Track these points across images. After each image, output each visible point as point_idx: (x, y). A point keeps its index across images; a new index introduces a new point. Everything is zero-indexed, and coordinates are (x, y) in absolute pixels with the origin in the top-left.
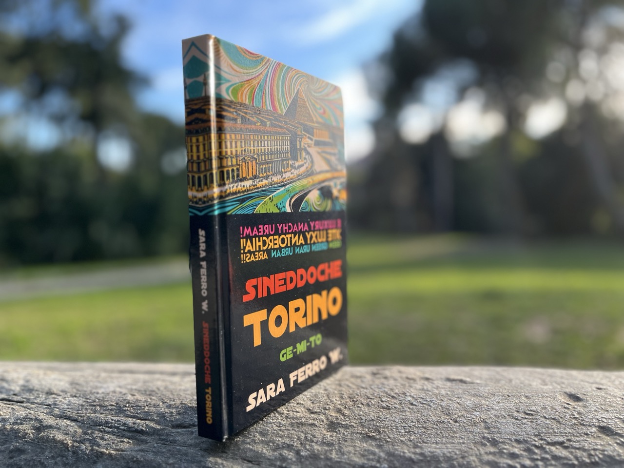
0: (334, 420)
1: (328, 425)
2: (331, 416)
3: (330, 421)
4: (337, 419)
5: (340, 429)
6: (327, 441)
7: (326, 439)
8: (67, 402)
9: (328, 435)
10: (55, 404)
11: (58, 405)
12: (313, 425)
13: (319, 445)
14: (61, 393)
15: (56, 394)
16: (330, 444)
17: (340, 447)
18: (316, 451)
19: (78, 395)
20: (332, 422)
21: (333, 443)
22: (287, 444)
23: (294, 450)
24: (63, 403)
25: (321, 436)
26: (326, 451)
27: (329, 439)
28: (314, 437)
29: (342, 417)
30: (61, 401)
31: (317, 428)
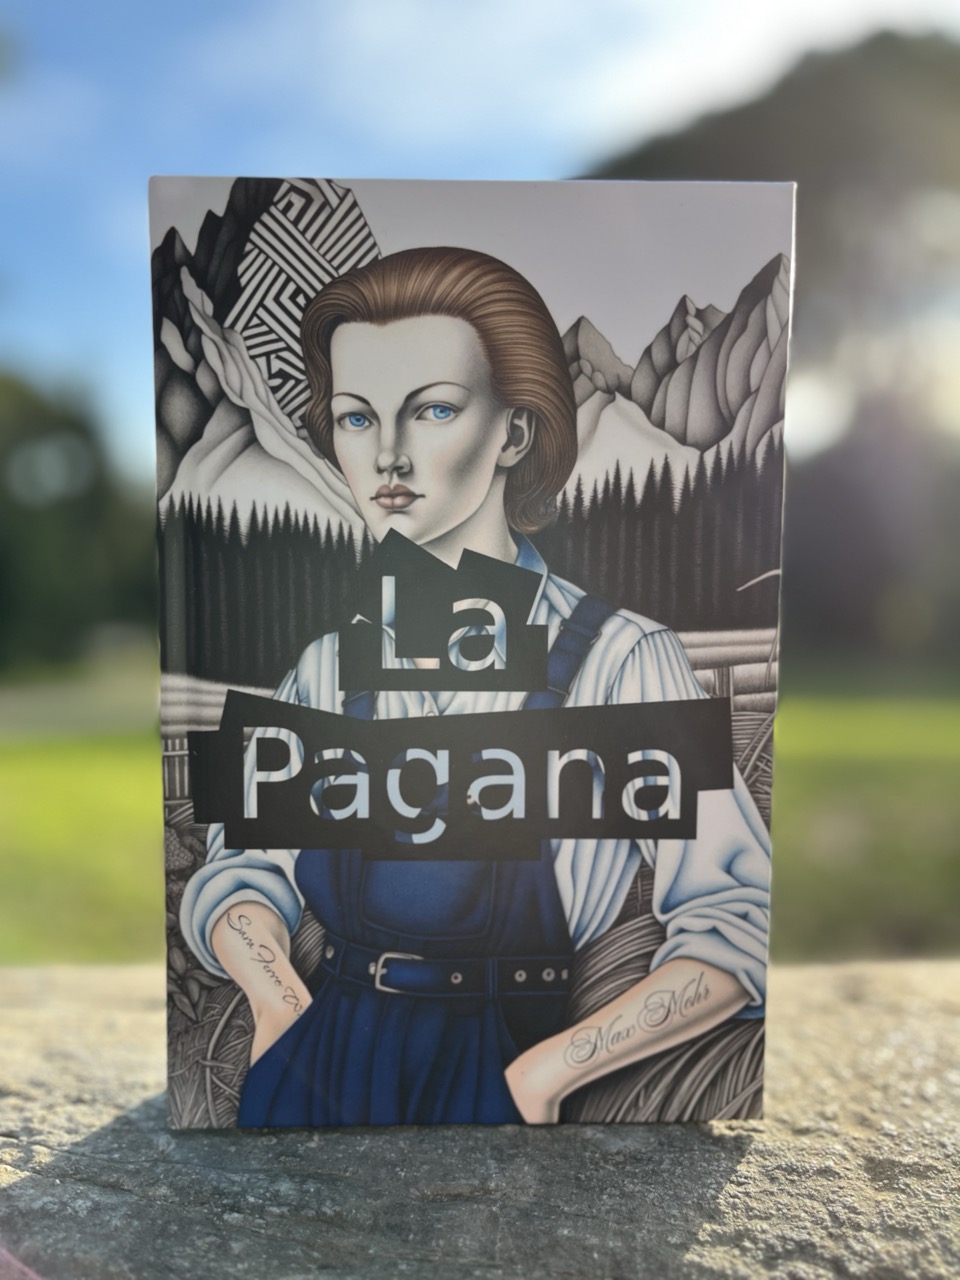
0: (873, 1153)
1: (867, 1170)
2: (855, 1139)
3: (864, 1157)
4: (878, 1148)
5: (908, 1181)
6: (898, 1223)
7: (890, 1217)
8: (62, 1121)
9: (884, 1200)
10: (30, 1132)
11: (40, 1133)
12: (825, 1172)
13: (881, 1235)
14: (34, 1092)
15: (17, 1094)
16: (912, 1233)
17: (942, 1238)
18: (885, 1257)
19: (87, 1097)
20: (870, 1160)
21: (916, 1228)
22: (792, 1240)
23: (823, 1258)
24: (55, 1126)
25: (869, 1206)
26: (913, 1255)
27: (900, 1216)
28: (853, 1210)
29: (887, 1141)
30: (43, 1120)
31: (842, 1183)
